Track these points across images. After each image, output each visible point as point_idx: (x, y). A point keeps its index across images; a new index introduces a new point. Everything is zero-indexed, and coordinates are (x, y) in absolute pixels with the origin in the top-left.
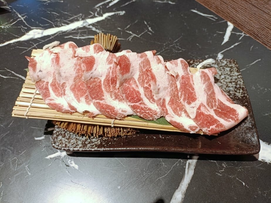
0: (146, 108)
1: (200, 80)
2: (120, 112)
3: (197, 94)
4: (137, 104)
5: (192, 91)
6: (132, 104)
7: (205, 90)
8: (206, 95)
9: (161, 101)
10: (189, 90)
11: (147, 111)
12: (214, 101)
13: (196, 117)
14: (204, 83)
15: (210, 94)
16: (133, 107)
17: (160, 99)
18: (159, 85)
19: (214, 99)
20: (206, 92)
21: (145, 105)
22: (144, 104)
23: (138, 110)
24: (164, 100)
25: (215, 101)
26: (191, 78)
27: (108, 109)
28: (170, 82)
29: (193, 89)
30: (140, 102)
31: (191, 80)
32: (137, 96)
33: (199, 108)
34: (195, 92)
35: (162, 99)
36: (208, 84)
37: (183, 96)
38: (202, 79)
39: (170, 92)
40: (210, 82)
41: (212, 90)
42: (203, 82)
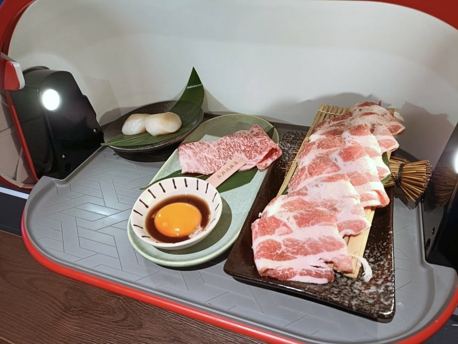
0: (300, 180)
1: (327, 235)
2: (302, 161)
3: (306, 228)
4: (306, 172)
5: (310, 223)
6: (307, 168)
7: (310, 239)
8: (304, 241)
9: (304, 191)
10: (313, 220)
11: (297, 181)
12: (295, 251)
13: (275, 218)
14: (320, 239)
15: (304, 247)
16: (303, 169)
17: (307, 190)
18: (322, 185)
19: (297, 253)
20: (307, 241)
21: (304, 179)
22: (306, 178)
23: (299, 173)
24: (306, 194)
25: (293, 253)
26: (328, 223)
27: (306, 151)
28: (328, 203)
29: (313, 224)
30: (308, 175)
31: (326, 223)
32: (316, 172)
33: (285, 225)
34: (309, 226)
35: (307, 192)
36: (319, 246)
37: (306, 212)
38: (328, 237)
39: (315, 202)
40: (321, 249)
41: (310, 250)
42: (323, 237)
